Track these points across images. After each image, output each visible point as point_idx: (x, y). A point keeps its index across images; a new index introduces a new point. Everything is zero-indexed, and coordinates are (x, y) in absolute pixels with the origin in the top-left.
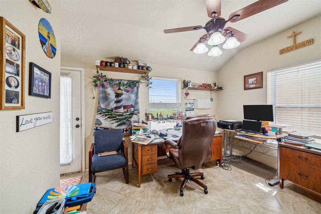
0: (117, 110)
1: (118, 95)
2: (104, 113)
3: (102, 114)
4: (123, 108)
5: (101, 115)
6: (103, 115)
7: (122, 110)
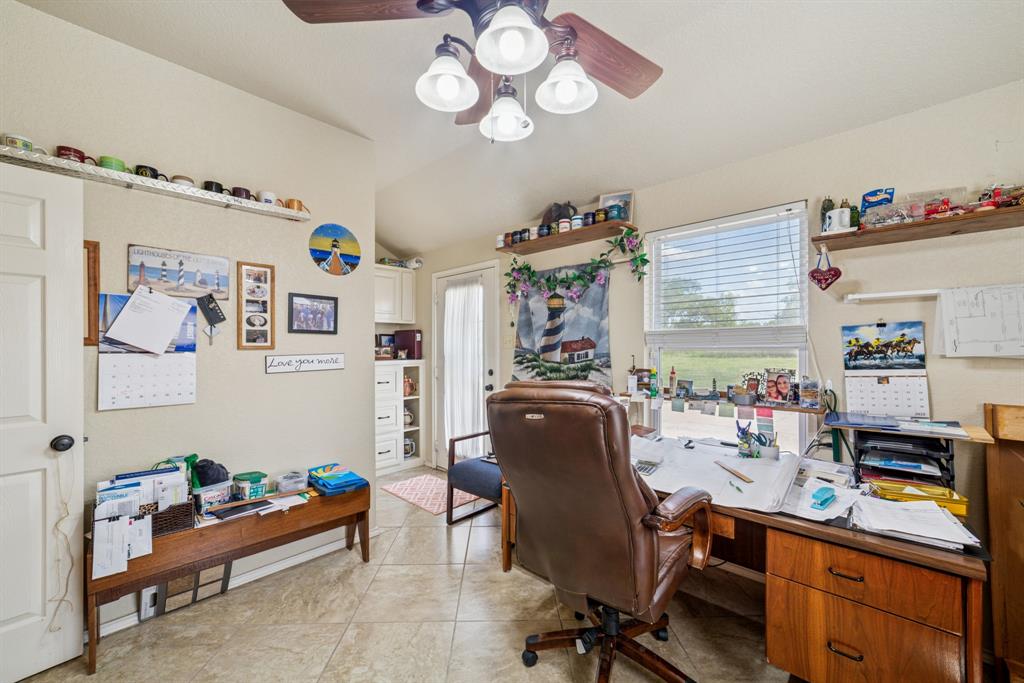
0: (547, 355)
1: (554, 313)
2: (529, 361)
3: (525, 365)
4: (560, 349)
5: (522, 367)
6: (527, 367)
7: (557, 356)
